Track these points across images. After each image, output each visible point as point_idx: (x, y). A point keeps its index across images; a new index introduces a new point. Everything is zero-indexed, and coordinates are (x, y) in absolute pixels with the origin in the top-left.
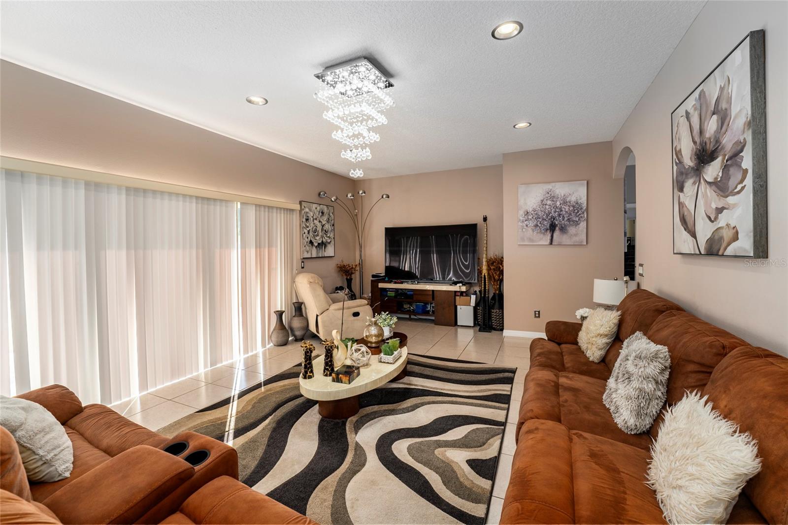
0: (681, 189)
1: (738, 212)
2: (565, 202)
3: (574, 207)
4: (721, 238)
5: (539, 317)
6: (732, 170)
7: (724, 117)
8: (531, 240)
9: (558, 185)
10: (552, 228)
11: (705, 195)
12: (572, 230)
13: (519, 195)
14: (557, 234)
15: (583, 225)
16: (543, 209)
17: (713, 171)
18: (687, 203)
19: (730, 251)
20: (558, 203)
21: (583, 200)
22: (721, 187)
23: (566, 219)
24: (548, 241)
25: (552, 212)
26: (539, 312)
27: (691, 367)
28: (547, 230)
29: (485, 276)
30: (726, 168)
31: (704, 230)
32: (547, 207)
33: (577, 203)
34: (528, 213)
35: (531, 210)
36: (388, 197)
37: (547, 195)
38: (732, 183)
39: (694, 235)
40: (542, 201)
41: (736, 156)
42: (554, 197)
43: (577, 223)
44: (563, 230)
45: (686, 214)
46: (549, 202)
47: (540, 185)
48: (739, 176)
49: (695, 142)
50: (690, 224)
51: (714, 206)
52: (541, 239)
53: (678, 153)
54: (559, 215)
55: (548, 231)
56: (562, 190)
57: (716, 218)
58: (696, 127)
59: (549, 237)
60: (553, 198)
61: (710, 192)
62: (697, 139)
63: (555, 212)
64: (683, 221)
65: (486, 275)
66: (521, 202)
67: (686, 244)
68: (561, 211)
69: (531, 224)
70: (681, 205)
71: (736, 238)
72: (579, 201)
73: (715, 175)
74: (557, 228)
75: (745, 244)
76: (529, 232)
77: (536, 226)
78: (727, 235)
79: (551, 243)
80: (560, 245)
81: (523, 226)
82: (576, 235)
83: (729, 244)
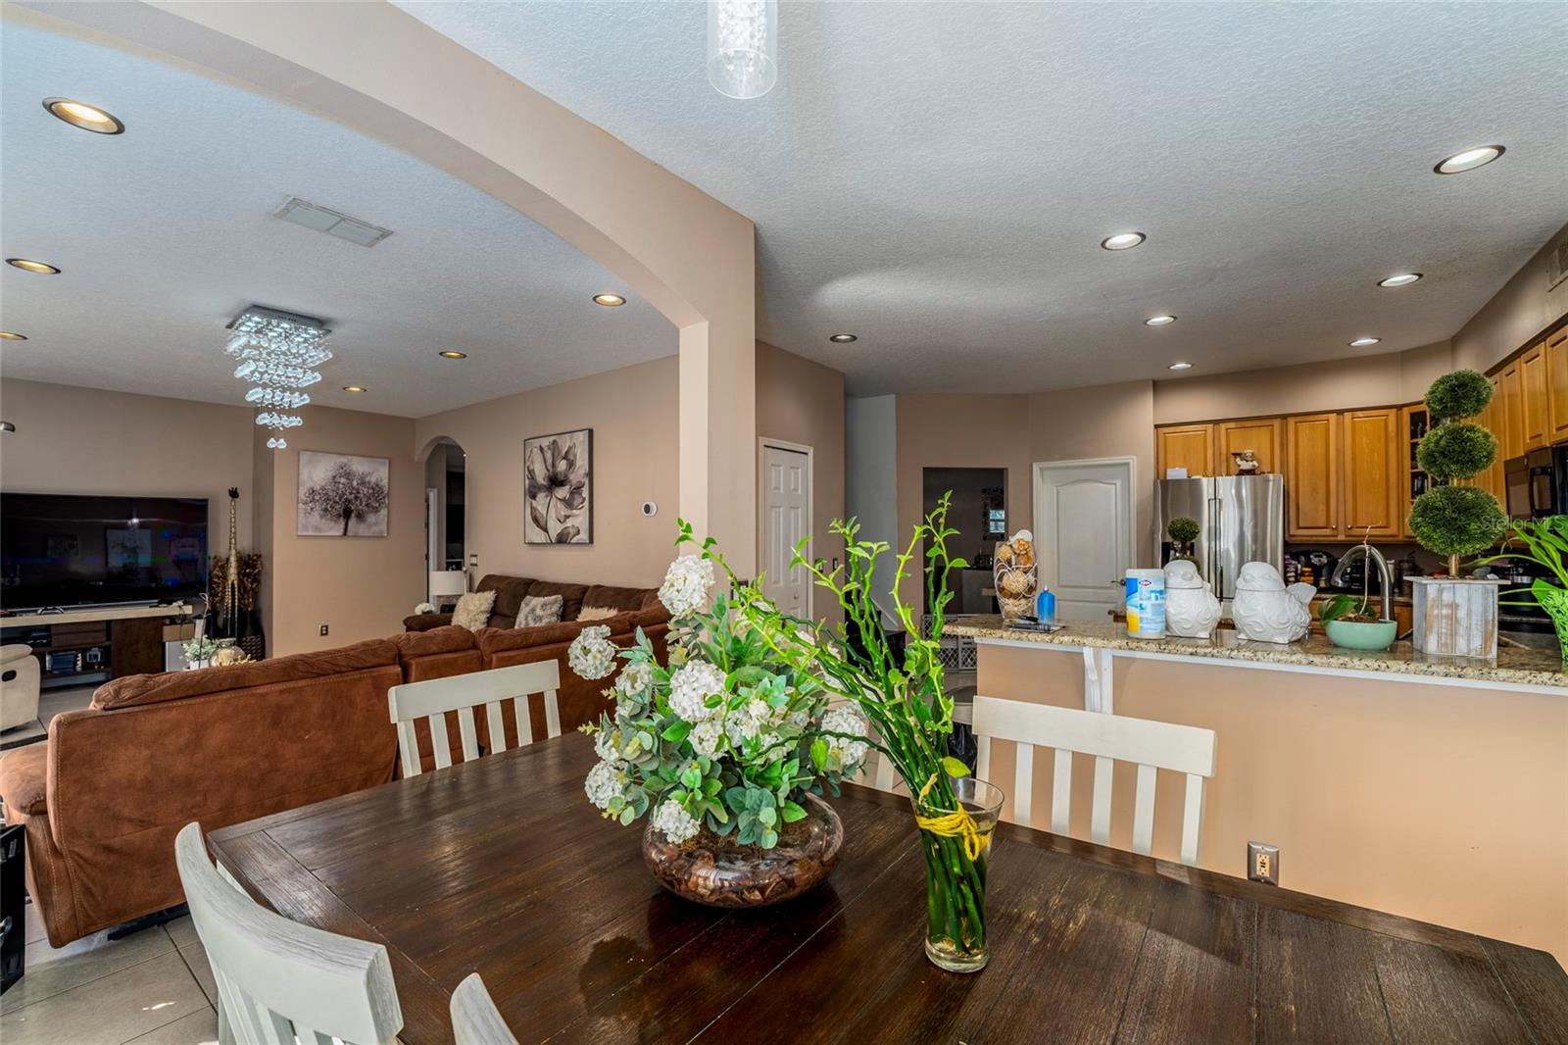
0: (534, 497)
1: (580, 519)
2: (363, 483)
3: (373, 489)
4: (569, 533)
5: (326, 634)
6: (576, 496)
7: (571, 464)
8: (318, 529)
9: (355, 460)
10: (347, 514)
11: (556, 506)
12: (371, 518)
13: (301, 467)
14: (353, 521)
15: (384, 512)
16: (334, 488)
17: (563, 492)
18: (539, 508)
19: (574, 540)
20: (355, 483)
21: (385, 482)
22: (568, 503)
23: (364, 504)
24: (342, 531)
25: (347, 493)
26: (327, 627)
27: (572, 603)
28: (340, 516)
29: (233, 584)
30: (572, 494)
31: (555, 528)
32: (341, 486)
33: (377, 485)
34: (313, 491)
35: (318, 488)
36: (13, 430)
37: (341, 471)
38: (576, 503)
39: (545, 530)
40: (334, 477)
41: (578, 488)
42: (349, 473)
43: (376, 510)
44: (360, 517)
45: (538, 515)
46: (343, 480)
47: (331, 455)
48: (581, 500)
49: (548, 470)
50: (542, 523)
51: (563, 513)
52: (331, 529)
53: (531, 472)
54: (356, 498)
55: (342, 518)
56: (359, 466)
57: (565, 521)
58: (549, 461)
59: (342, 526)
60: (348, 475)
61: (560, 505)
62: (550, 468)
63: (351, 493)
64: (536, 520)
65: (236, 583)
66: (304, 475)
67: (538, 536)
68: (359, 493)
69: (318, 508)
70: (533, 509)
71: (578, 533)
72: (380, 484)
73: (564, 495)
74: (353, 515)
75: (584, 536)
76: (315, 518)
77: (326, 510)
78: (572, 531)
79: (345, 534)
80: (356, 536)
81: (305, 509)
82: (376, 524)
83: (574, 536)
